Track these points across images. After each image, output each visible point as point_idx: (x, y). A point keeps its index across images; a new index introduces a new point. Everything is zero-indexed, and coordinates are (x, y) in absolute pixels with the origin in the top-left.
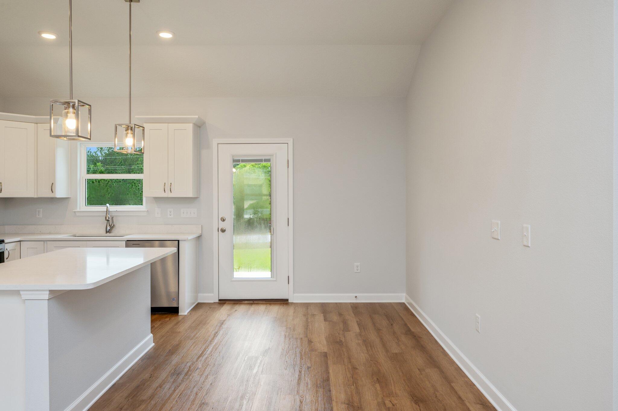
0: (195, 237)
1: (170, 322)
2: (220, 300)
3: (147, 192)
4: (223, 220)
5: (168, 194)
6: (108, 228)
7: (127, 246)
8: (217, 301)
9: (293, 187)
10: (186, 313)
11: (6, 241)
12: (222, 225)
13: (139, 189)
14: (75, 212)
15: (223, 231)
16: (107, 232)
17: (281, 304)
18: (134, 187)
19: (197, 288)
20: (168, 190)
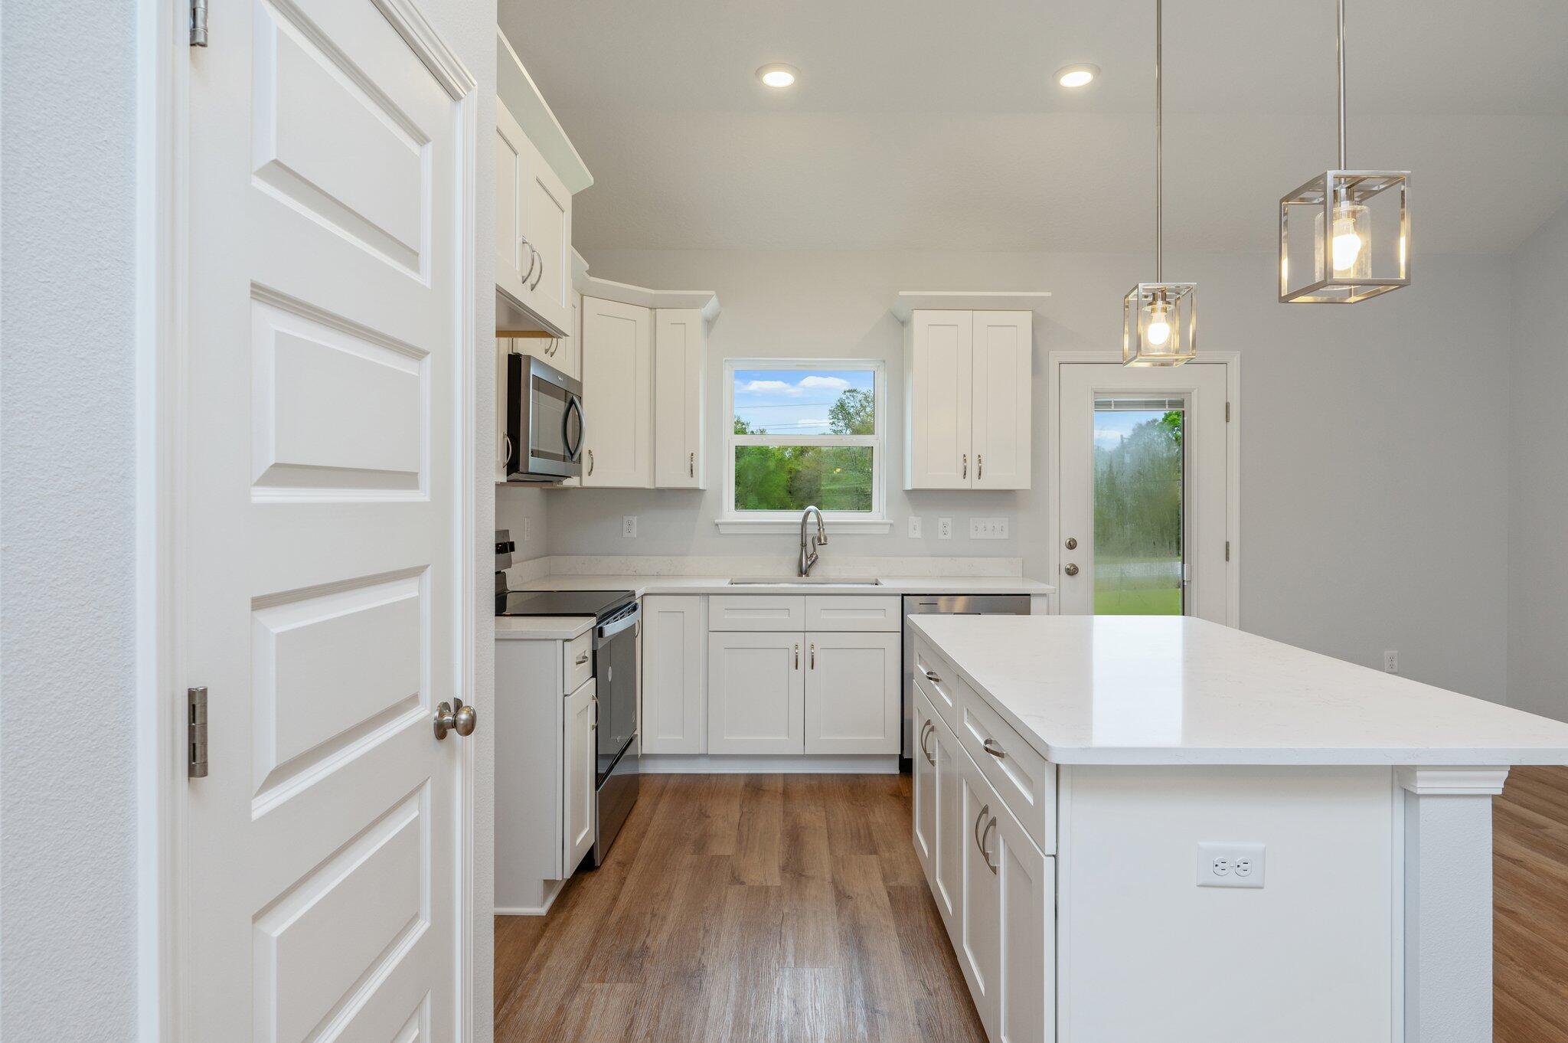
4: (1071, 546)
5: (973, 483)
6: (804, 564)
9: (1241, 468)
12: (1069, 558)
14: (717, 525)
15: (1072, 571)
16: (800, 573)
20: (973, 472)
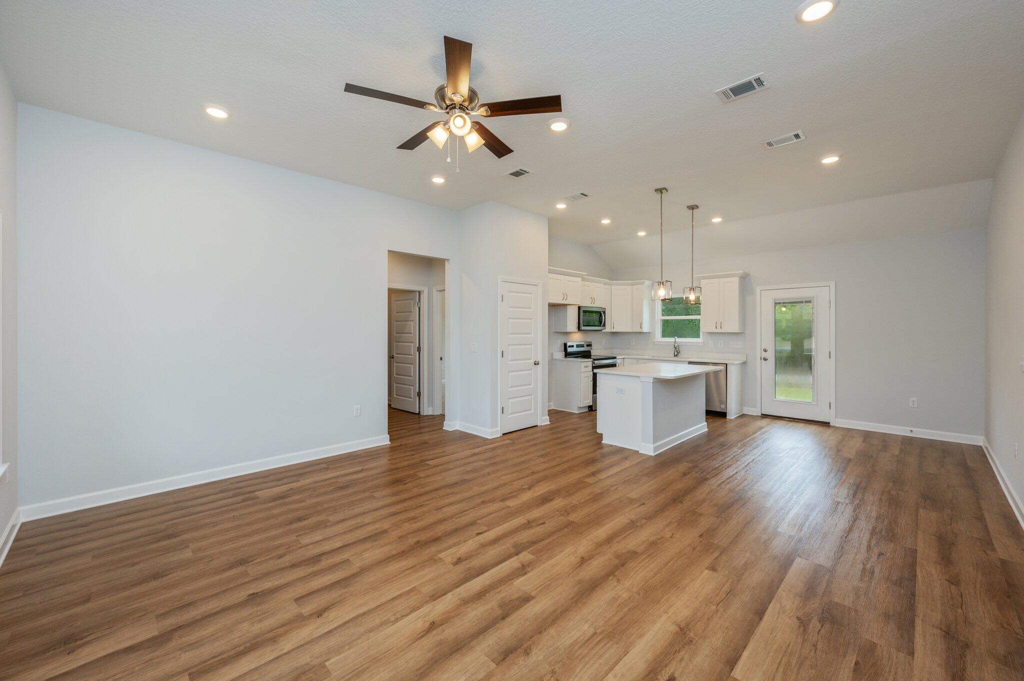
0: (740, 362)
1: (719, 422)
2: (762, 414)
3: (704, 328)
4: (765, 351)
5: (719, 330)
6: (676, 353)
7: (688, 364)
8: (760, 415)
9: (836, 324)
10: (733, 418)
11: (617, 357)
12: (764, 355)
13: (696, 325)
14: (654, 342)
15: (765, 359)
16: (675, 356)
17: (821, 425)
18: (691, 323)
19: (742, 403)
20: (718, 326)
